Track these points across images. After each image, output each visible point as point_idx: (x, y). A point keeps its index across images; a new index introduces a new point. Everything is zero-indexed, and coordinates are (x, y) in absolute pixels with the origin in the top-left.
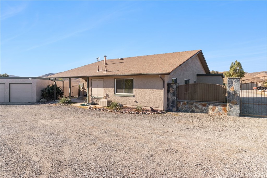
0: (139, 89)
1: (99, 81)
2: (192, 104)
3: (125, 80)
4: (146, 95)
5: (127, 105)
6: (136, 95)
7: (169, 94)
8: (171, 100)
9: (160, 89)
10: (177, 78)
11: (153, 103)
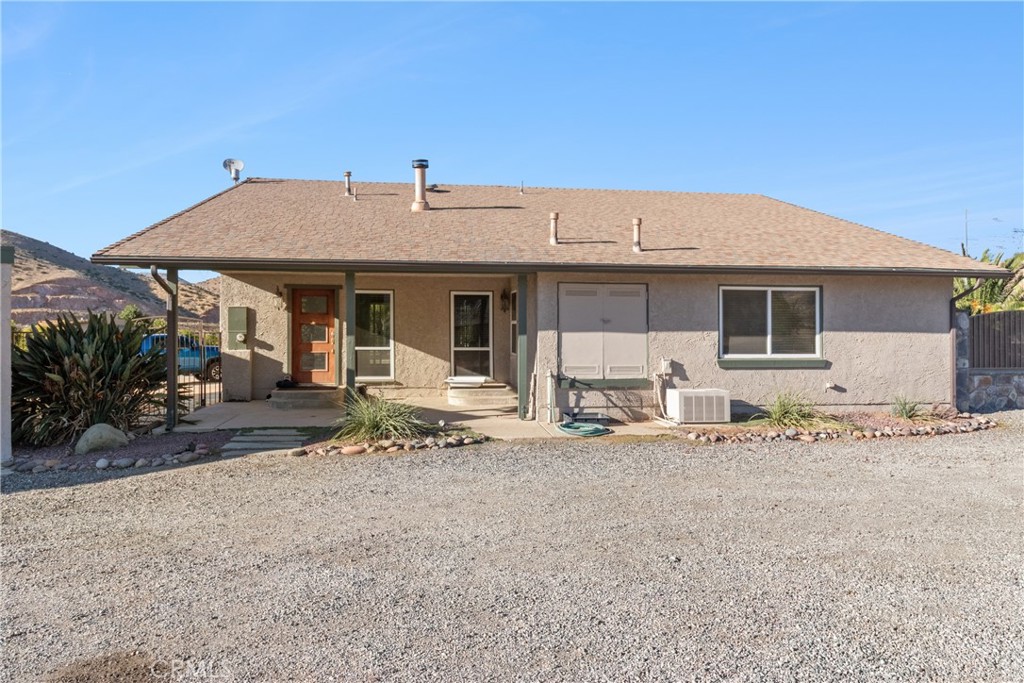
0: (850, 334)
1: (613, 294)
2: (1009, 380)
3: (773, 292)
6: (838, 360)
9: (938, 332)
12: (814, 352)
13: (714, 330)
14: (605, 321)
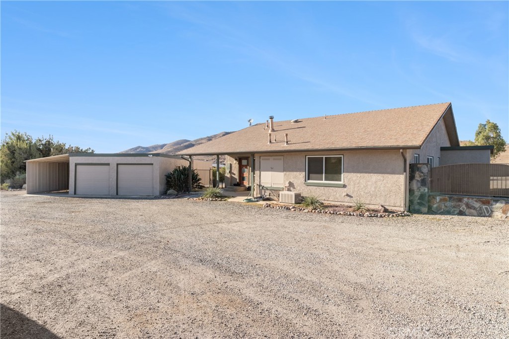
0: (355, 174)
1: (274, 159)
2: (460, 200)
3: (325, 158)
4: (369, 183)
5: (329, 202)
6: (349, 184)
7: (414, 182)
8: (417, 193)
9: (398, 174)
10: (419, 155)
11: (382, 198)
12: (341, 181)
13: (303, 171)
14: (272, 168)
